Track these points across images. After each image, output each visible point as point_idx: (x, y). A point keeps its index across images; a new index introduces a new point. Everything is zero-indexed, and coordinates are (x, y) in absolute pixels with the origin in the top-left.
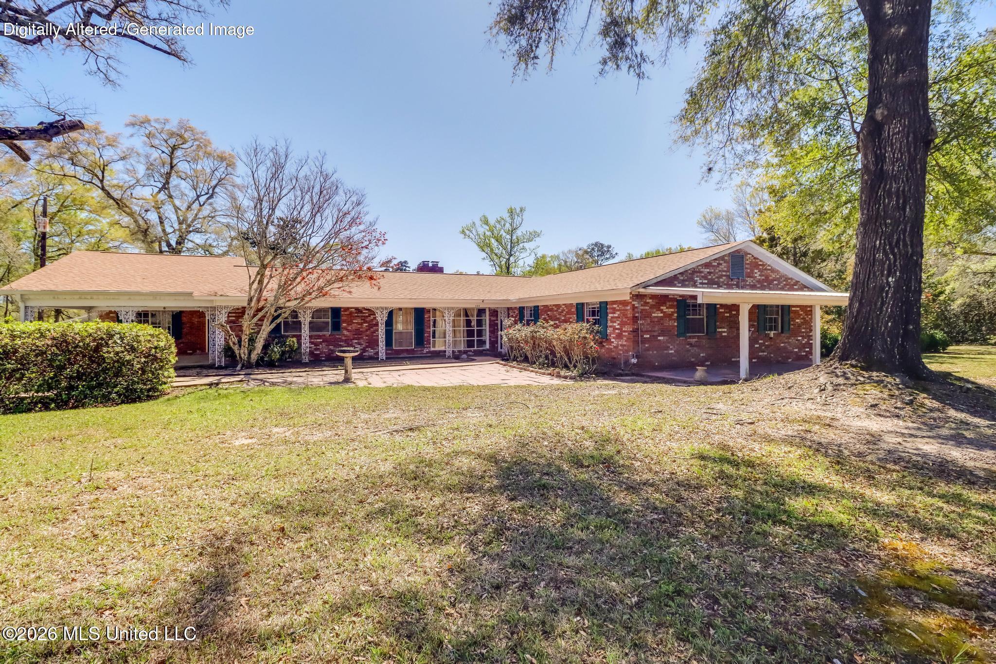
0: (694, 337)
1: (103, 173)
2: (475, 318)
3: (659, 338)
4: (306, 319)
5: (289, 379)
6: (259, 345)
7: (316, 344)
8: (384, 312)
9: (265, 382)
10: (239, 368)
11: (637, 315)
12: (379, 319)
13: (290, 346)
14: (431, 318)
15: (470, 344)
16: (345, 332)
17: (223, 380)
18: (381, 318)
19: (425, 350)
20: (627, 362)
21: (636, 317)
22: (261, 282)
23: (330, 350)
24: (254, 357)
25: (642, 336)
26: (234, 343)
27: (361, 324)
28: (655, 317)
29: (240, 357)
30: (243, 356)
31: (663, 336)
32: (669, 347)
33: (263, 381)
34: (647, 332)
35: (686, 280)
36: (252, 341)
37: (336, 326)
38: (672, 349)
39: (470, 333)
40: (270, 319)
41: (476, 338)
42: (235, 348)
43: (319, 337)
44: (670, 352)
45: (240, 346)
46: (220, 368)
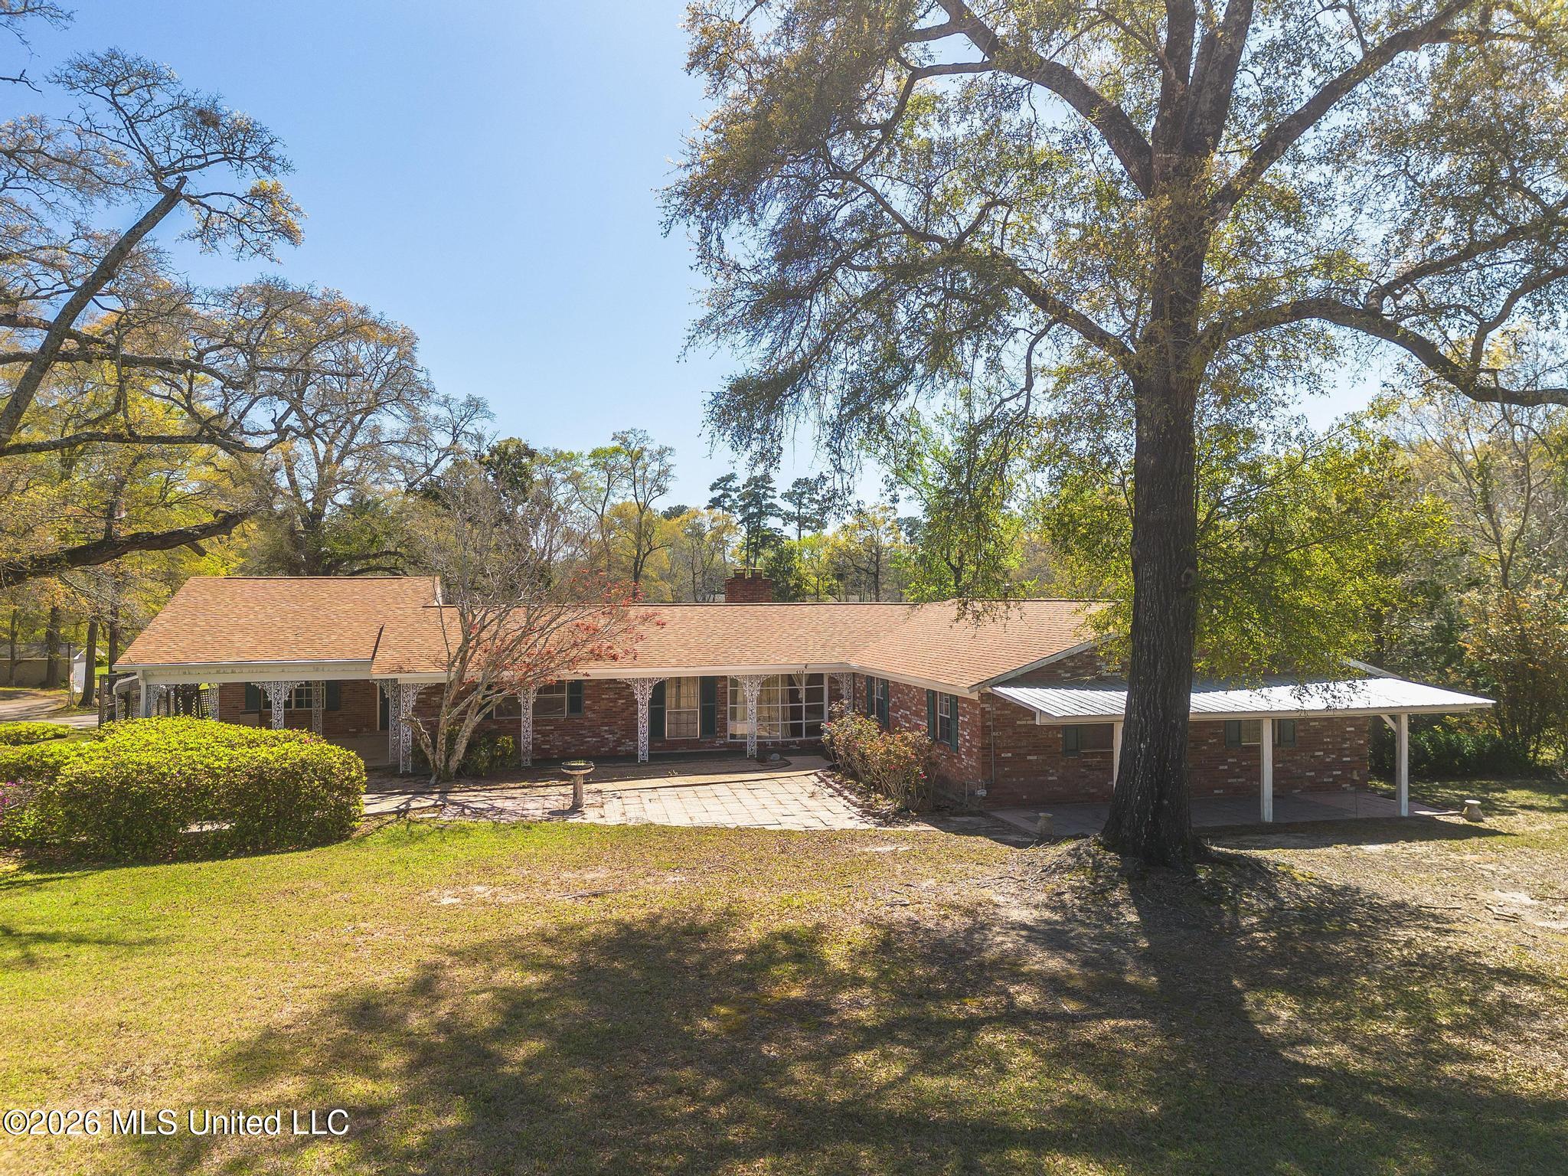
0: (1093, 755)
1: (191, 383)
2: (804, 687)
3: (1029, 758)
4: (528, 701)
5: (499, 804)
6: (461, 747)
7: (544, 734)
8: (647, 687)
9: (465, 807)
10: (432, 781)
11: (988, 723)
12: (638, 697)
13: (502, 748)
14: (729, 688)
15: (795, 730)
16: (590, 715)
17: (414, 805)
18: (643, 697)
19: (719, 742)
20: (972, 794)
21: (989, 726)
22: (463, 660)
23: (566, 742)
24: (454, 764)
25: (997, 755)
26: (427, 745)
27: (615, 701)
28: (1020, 725)
29: (435, 765)
30: (438, 763)
31: (1035, 754)
32: (1047, 771)
33: (463, 806)
34: (1007, 749)
35: (1080, 668)
36: (452, 739)
37: (576, 705)
38: (1052, 775)
39: (795, 713)
40: (476, 711)
41: (804, 721)
42: (429, 752)
43: (549, 722)
44: (1050, 778)
45: (435, 748)
46: (406, 775)
